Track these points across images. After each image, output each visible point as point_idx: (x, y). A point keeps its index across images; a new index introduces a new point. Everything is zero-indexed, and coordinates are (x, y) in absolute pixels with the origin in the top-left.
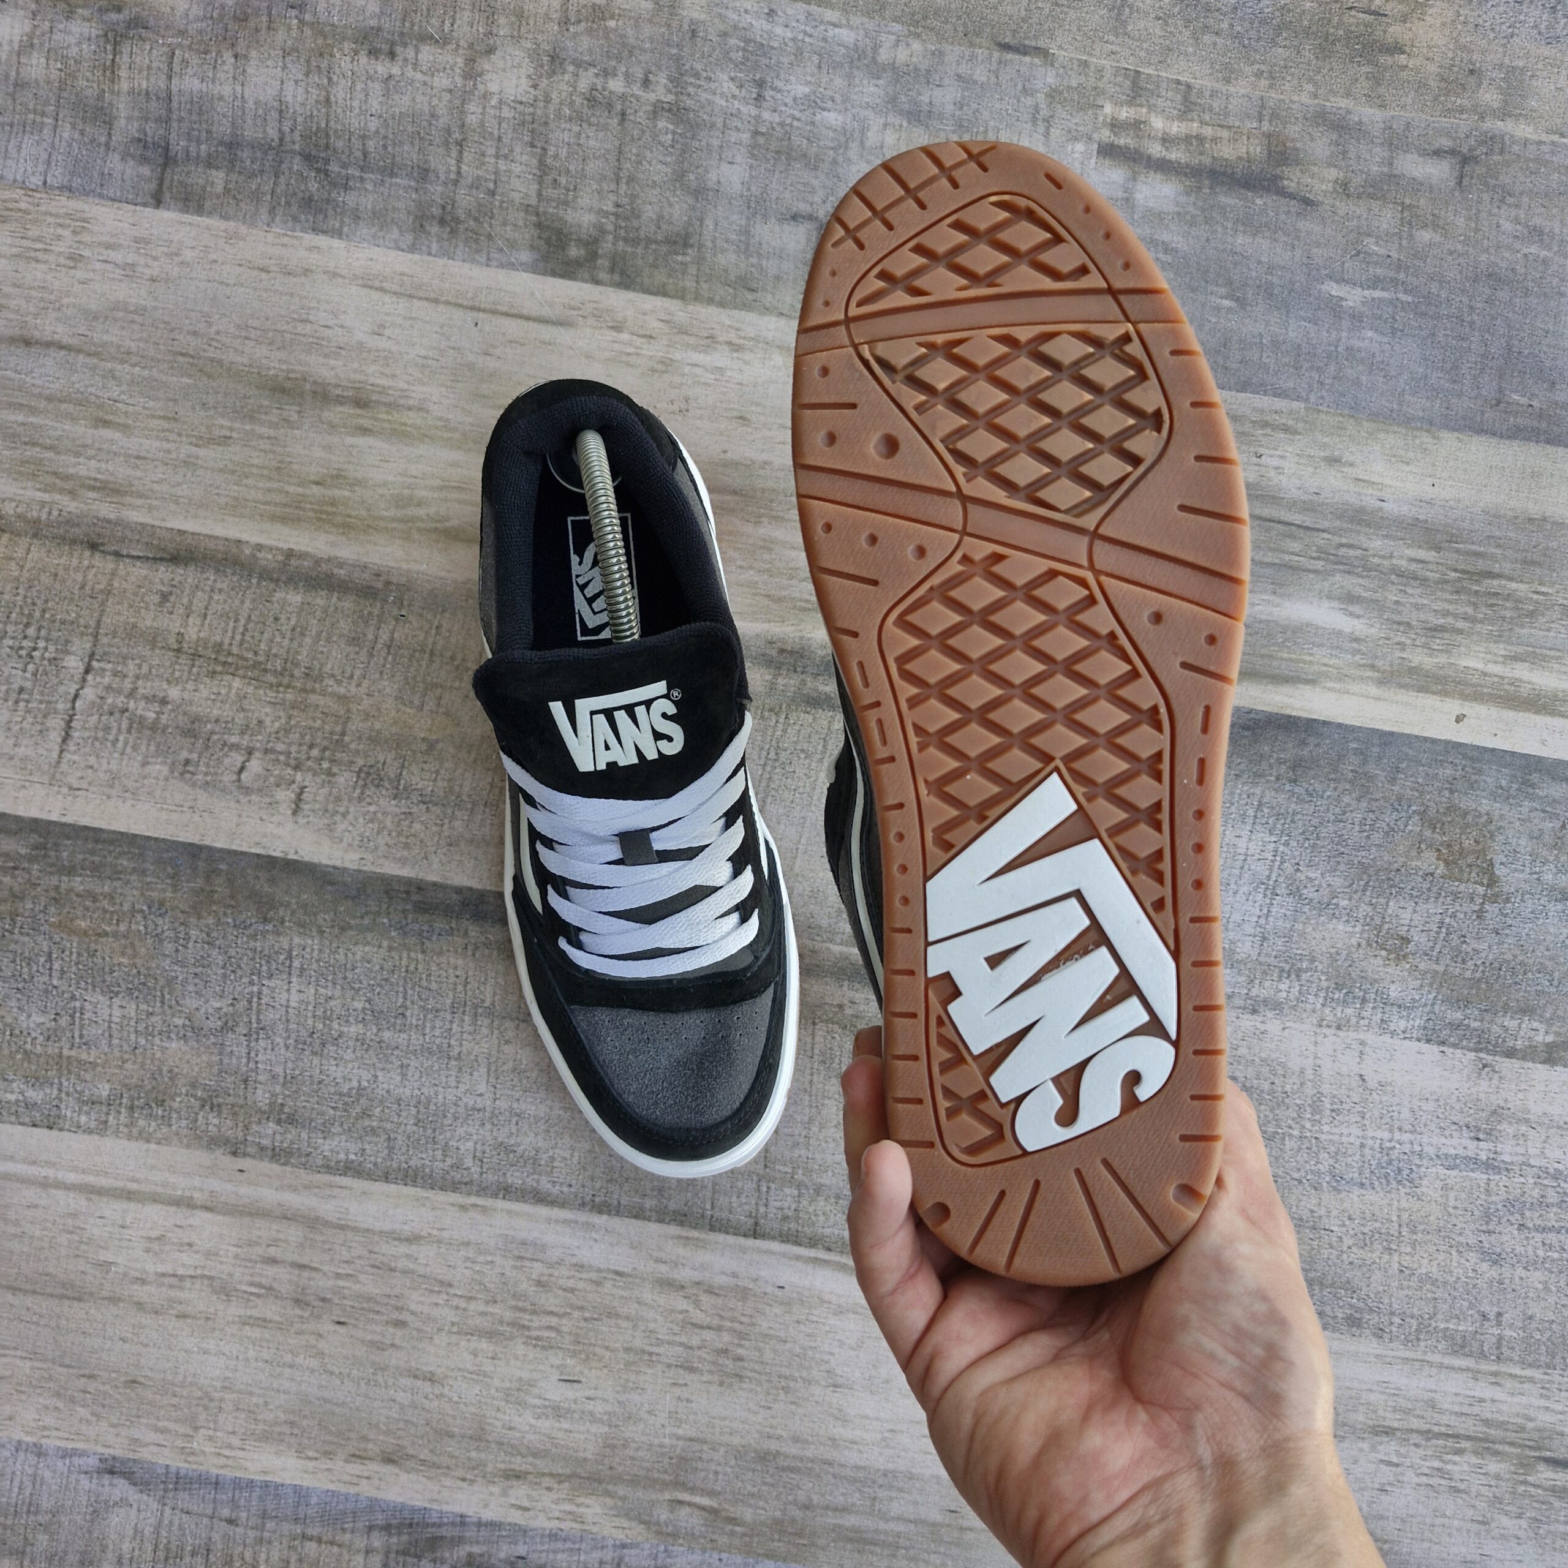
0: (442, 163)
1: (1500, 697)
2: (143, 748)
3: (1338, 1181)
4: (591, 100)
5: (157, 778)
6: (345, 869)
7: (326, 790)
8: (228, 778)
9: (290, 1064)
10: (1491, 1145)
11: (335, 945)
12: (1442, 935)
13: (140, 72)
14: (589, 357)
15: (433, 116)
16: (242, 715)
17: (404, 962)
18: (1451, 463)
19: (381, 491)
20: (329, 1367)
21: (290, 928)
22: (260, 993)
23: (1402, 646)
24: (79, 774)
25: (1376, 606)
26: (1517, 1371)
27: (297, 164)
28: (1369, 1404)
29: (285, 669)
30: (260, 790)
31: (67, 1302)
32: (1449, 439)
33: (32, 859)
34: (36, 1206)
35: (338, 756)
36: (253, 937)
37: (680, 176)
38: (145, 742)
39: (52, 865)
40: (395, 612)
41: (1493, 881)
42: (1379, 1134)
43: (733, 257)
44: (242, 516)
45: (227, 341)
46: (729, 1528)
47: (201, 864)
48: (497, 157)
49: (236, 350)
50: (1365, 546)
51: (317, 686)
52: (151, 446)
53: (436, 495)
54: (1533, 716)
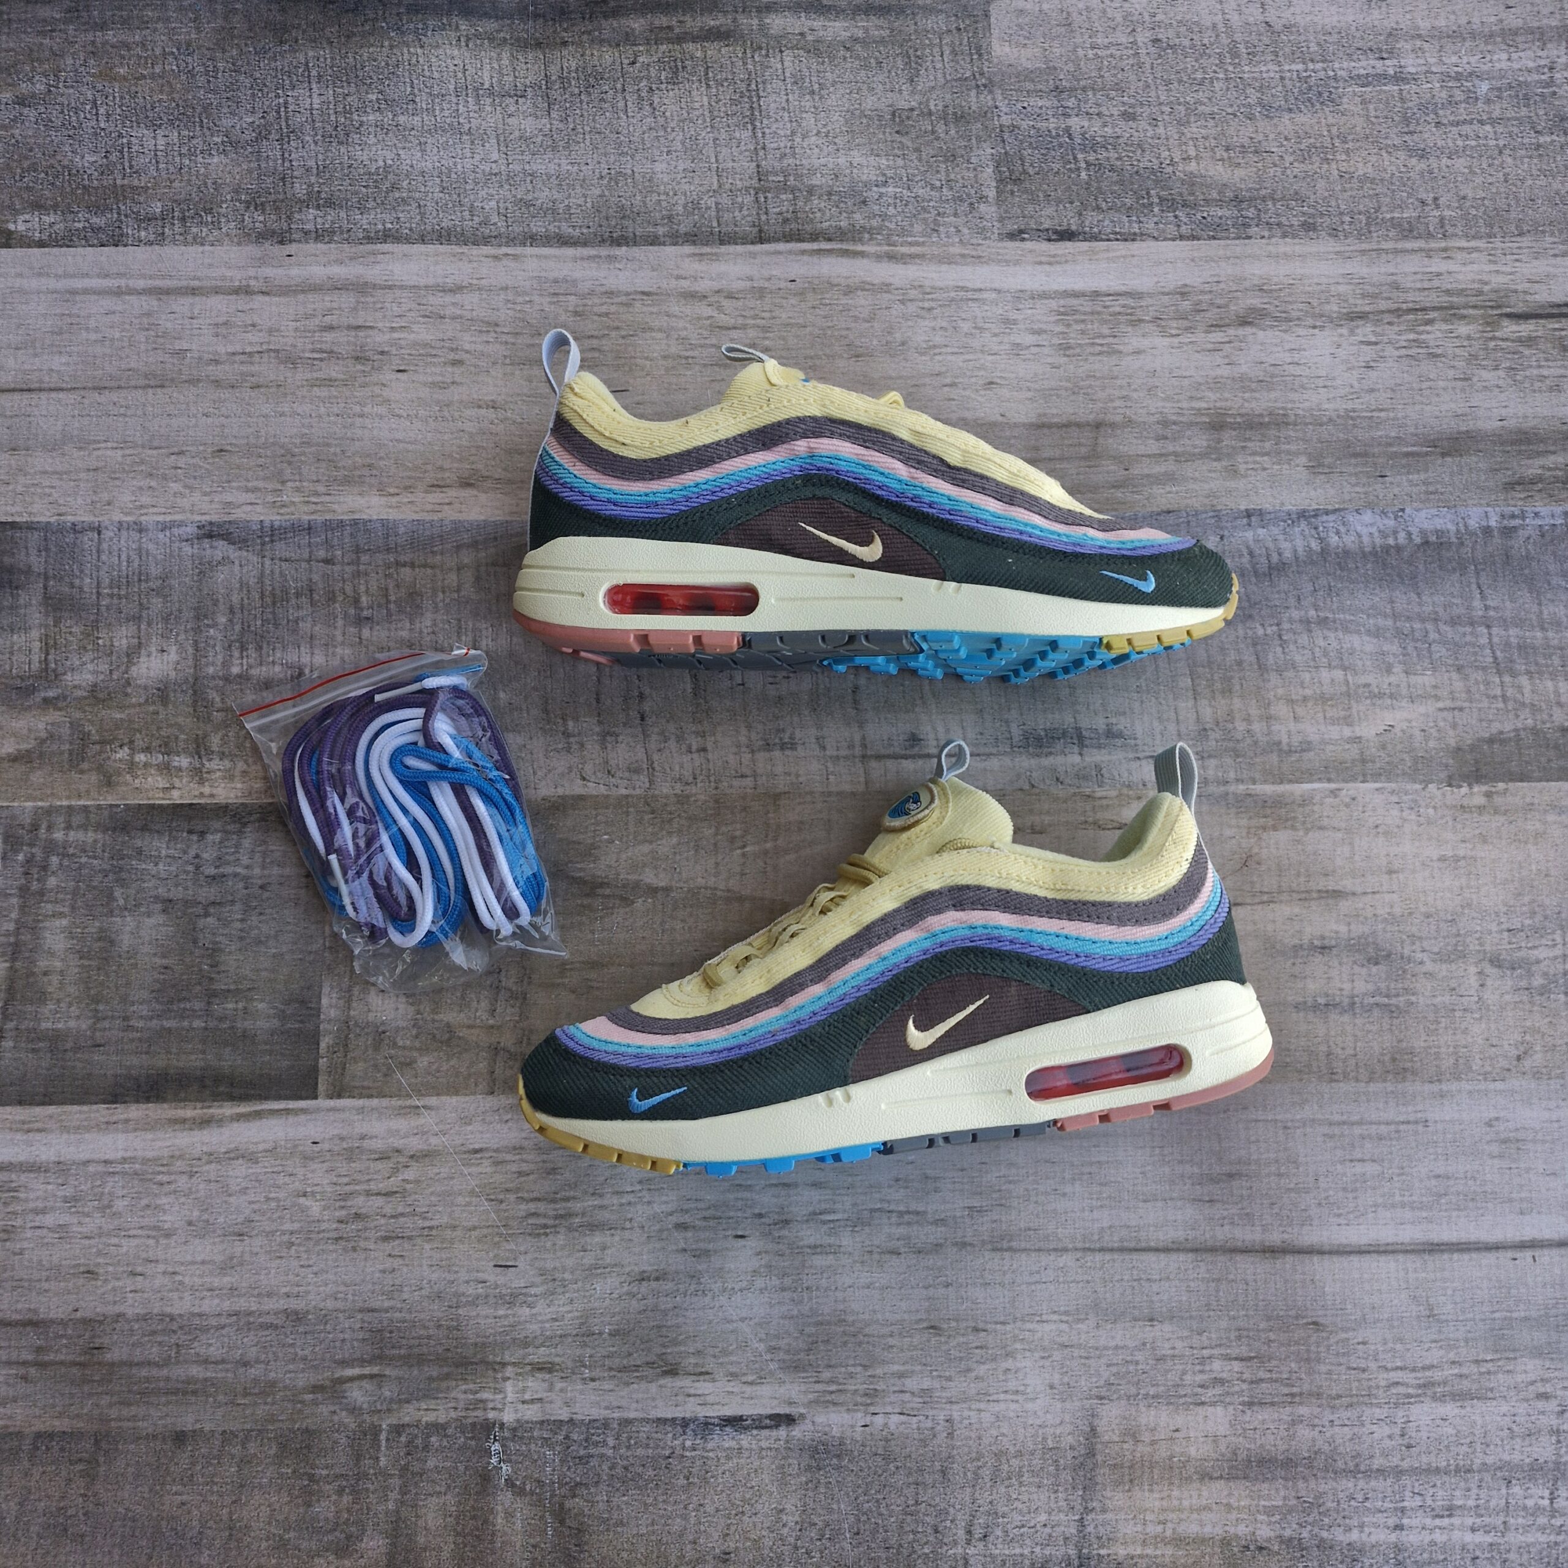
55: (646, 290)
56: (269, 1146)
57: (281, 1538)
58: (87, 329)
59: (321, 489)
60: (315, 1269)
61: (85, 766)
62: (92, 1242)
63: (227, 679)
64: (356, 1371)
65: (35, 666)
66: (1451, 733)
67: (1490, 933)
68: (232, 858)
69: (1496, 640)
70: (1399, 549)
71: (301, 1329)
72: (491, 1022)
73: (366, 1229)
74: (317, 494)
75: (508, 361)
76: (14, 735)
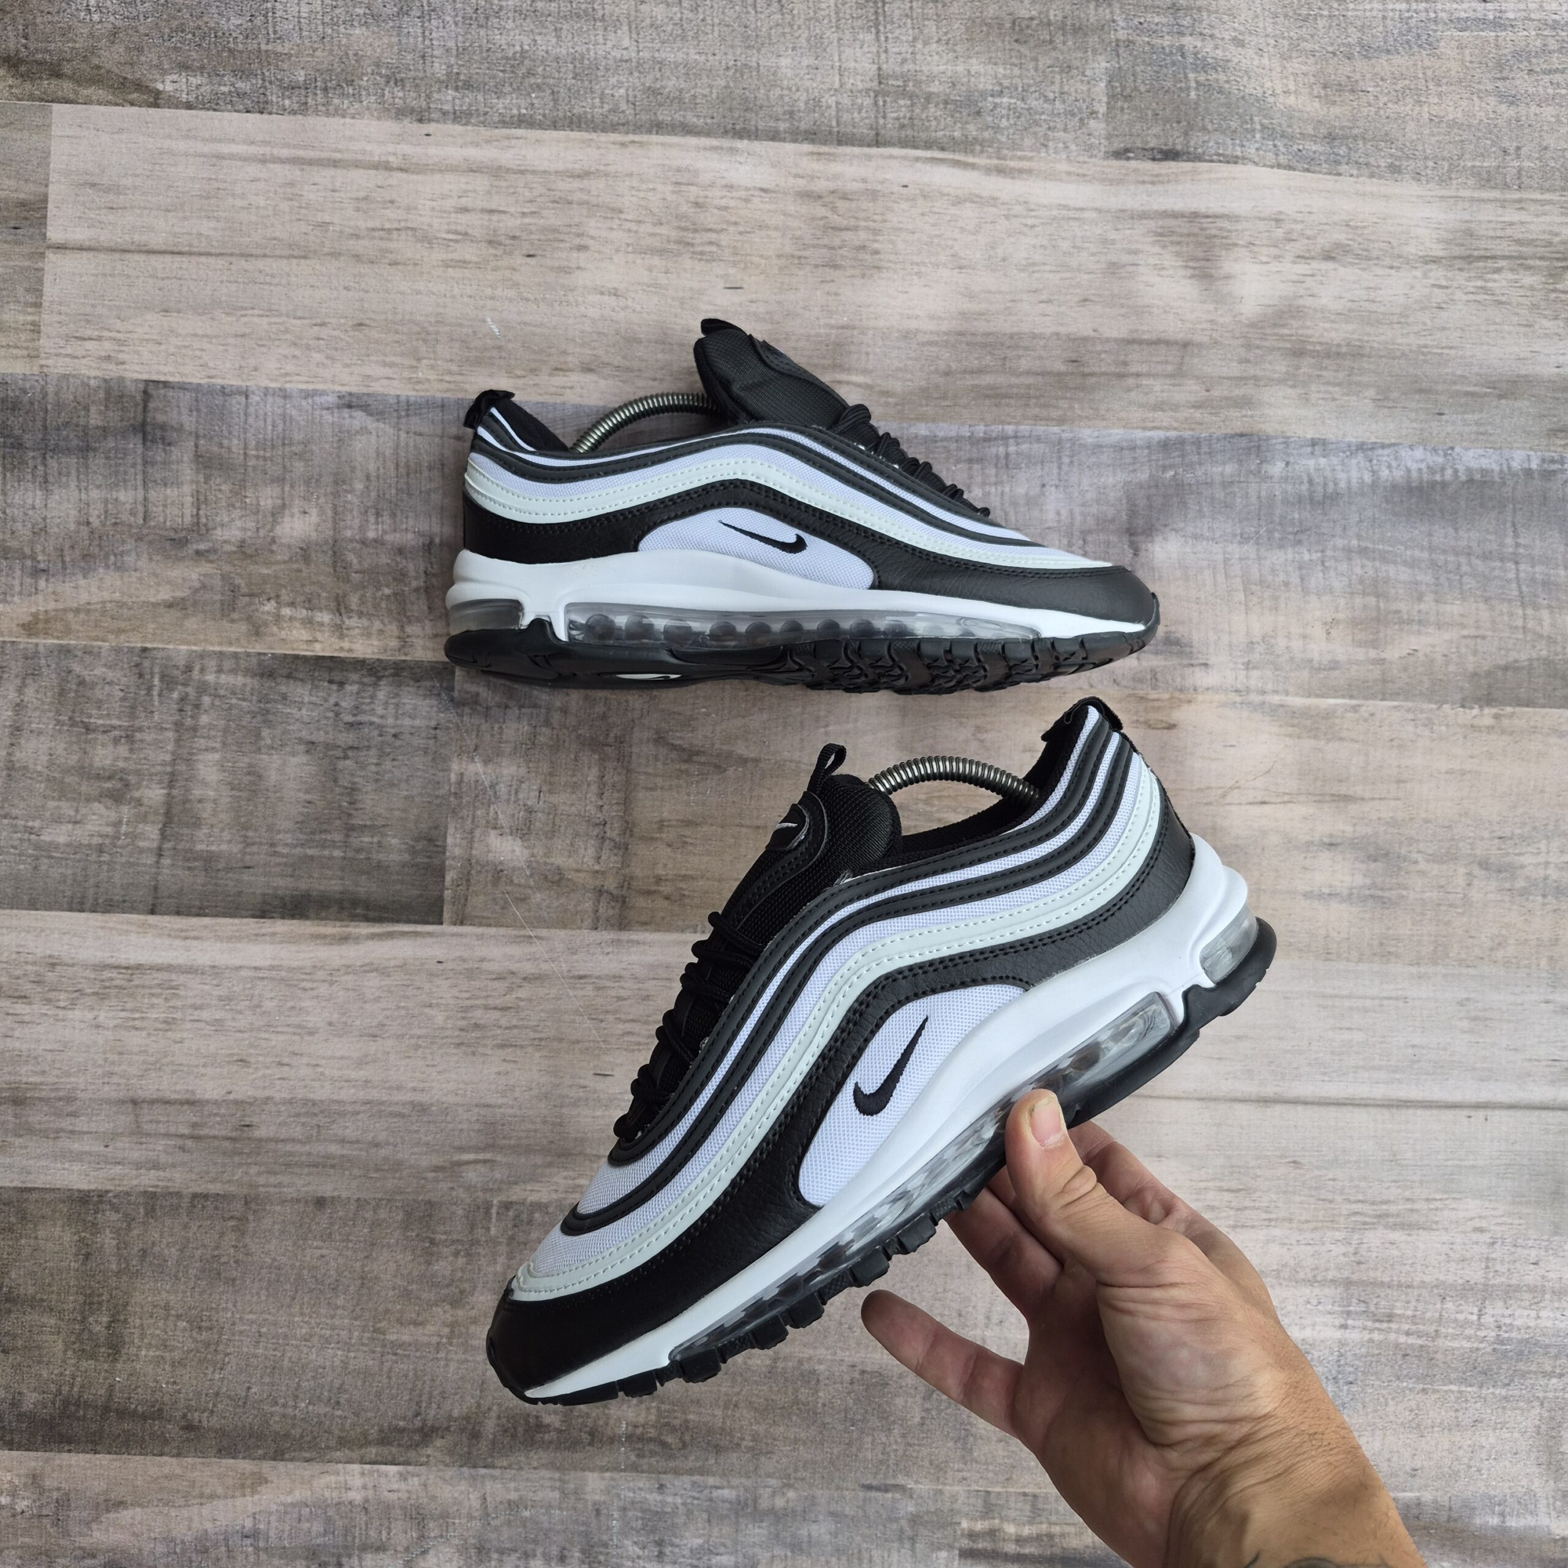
55: (765, 186)
56: (398, 963)
57: (405, 1289)
58: (233, 195)
59: (454, 368)
60: (439, 1068)
61: (235, 616)
62: (246, 1035)
63: (364, 542)
64: (471, 1157)
65: (188, 519)
66: (1471, 659)
67: (1482, 839)
68: (367, 708)
69: (1522, 575)
70: (1444, 485)
71: (425, 1119)
72: (597, 867)
73: (484, 1038)
74: (450, 373)
75: (630, 249)
76: (169, 582)
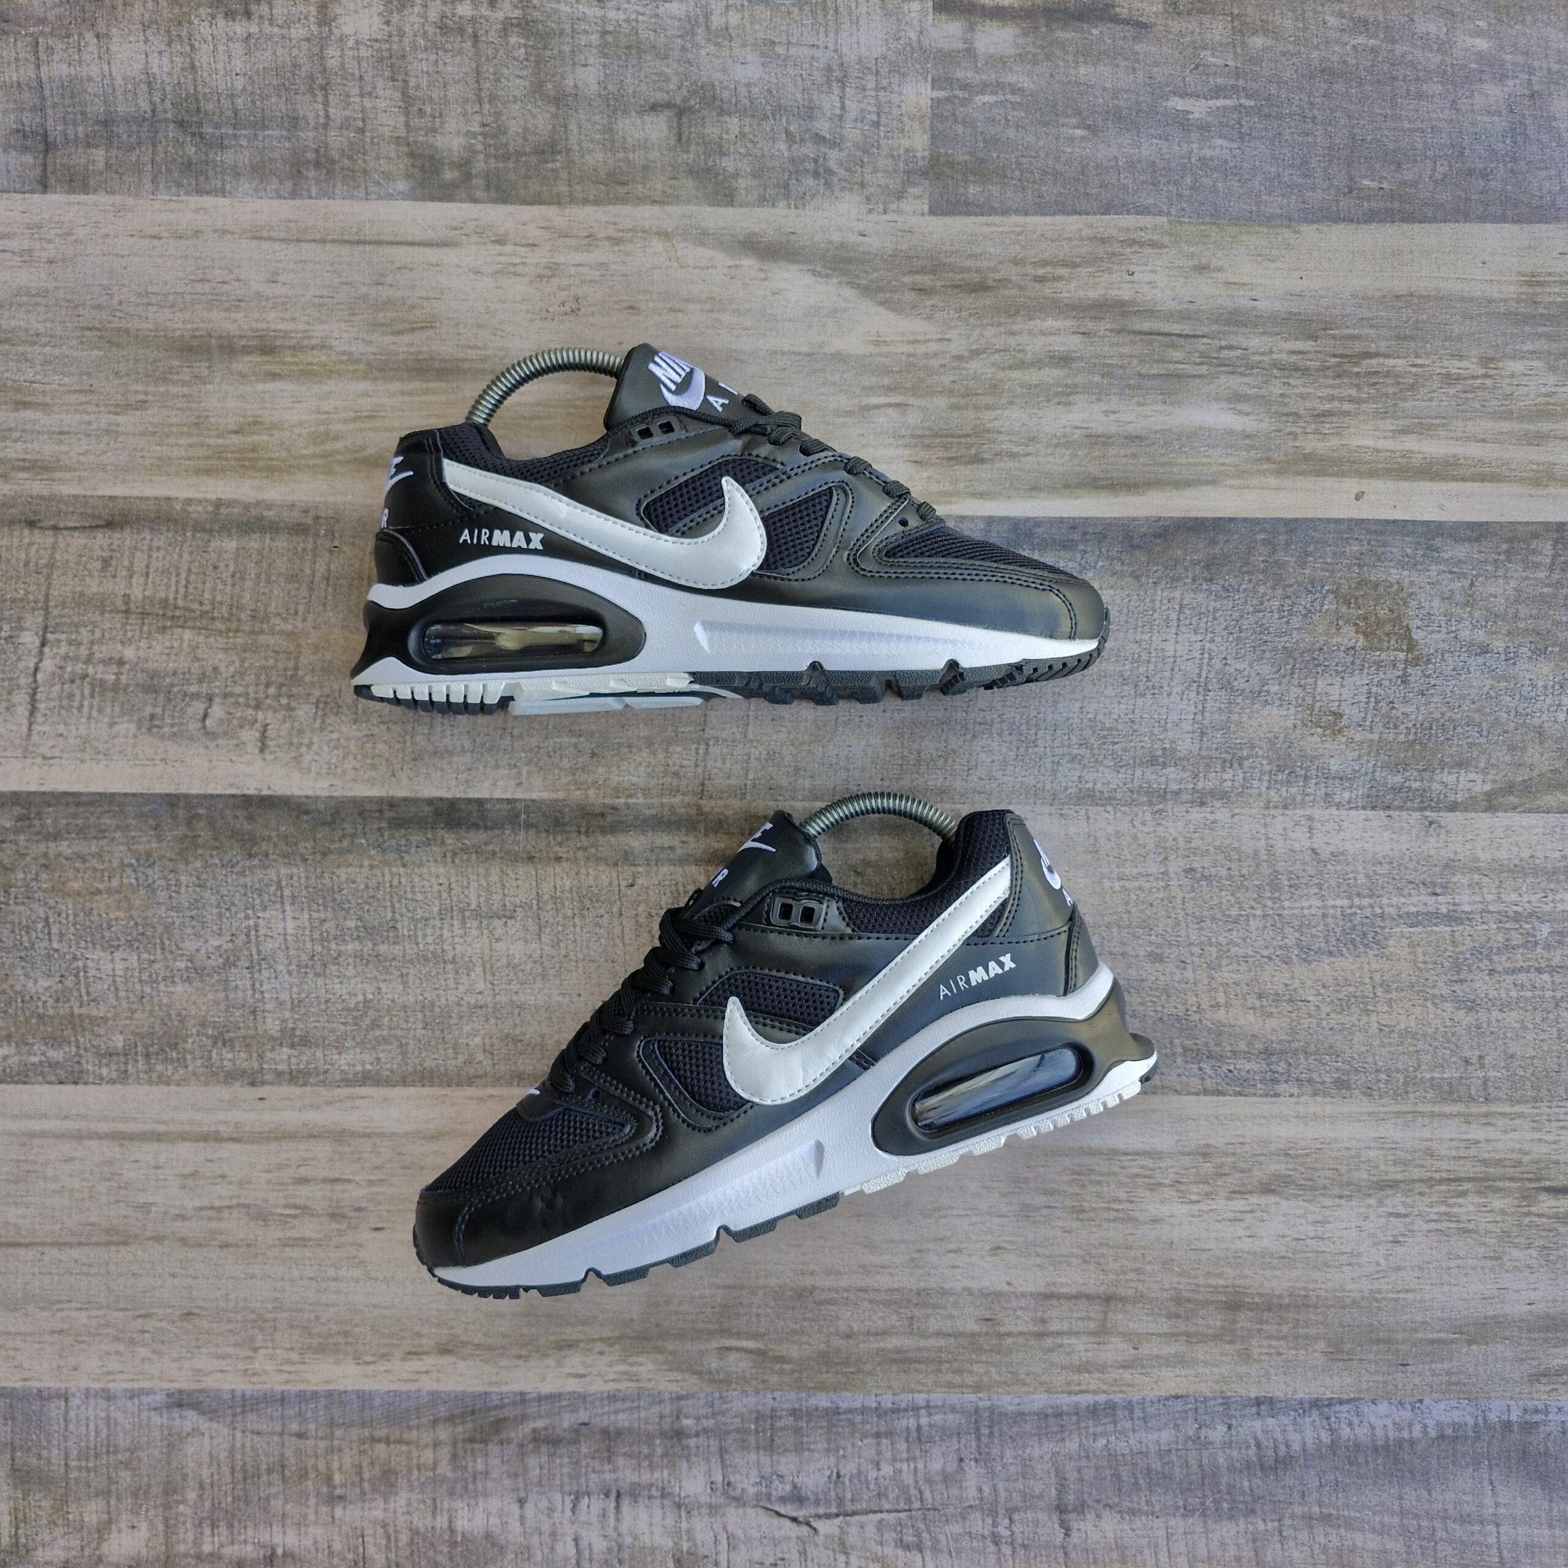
0: (310, 108)
1: (1395, 470)
2: (108, 710)
3: (1307, 953)
4: (443, 28)
5: (126, 737)
6: (317, 797)
7: (288, 725)
8: (194, 726)
9: (295, 989)
10: (1449, 898)
11: (319, 870)
12: (1372, 705)
13: (9, 65)
14: (477, 272)
15: (295, 66)
16: (197, 664)
17: (387, 878)
18: (1315, 254)
19: (297, 431)
20: (373, 1274)
21: (275, 860)
22: (256, 925)
23: (1294, 436)
24: (50, 743)
25: (1264, 401)
26: (1507, 1109)
27: (172, 131)
28: (1369, 1161)
29: (231, 615)
30: (226, 734)
31: (113, 1248)
32: (1309, 231)
33: (17, 831)
34: (72, 1159)
35: (295, 690)
36: (242, 873)
37: (538, 88)
38: (109, 704)
39: (38, 833)
40: (328, 544)
41: (1412, 646)
42: (1339, 902)
43: (600, 156)
44: (168, 474)
45: (131, 310)
46: (777, 1367)
47: (181, 812)
48: (362, 95)
49: (140, 317)
50: (1244, 346)
51: (265, 626)
52: (72, 420)
53: (350, 427)
54: (1428, 484)
